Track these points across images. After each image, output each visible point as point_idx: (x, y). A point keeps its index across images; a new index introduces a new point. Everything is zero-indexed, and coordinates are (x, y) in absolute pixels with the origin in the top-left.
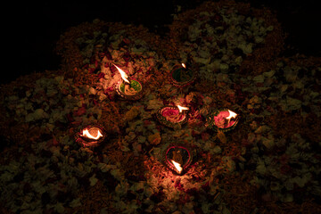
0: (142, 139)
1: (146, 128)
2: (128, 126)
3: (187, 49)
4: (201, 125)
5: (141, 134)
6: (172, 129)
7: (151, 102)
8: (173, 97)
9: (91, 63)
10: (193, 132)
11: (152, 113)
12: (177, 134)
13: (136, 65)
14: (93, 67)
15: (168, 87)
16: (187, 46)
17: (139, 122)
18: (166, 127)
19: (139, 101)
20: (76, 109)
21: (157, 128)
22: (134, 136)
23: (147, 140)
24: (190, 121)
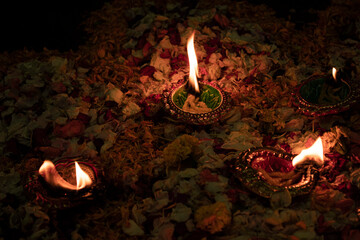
0: (181, 213)
1: (202, 187)
2: (162, 176)
3: (348, 51)
4: (346, 208)
5: (183, 199)
6: (266, 203)
7: (235, 135)
8: (290, 134)
9: (137, 48)
10: (321, 220)
11: (229, 157)
12: (276, 218)
13: (226, 62)
14: (138, 55)
15: (286, 112)
16: (349, 45)
17: (191, 172)
18: (253, 196)
19: (208, 128)
20: (62, 121)
21: (229, 194)
22: (165, 201)
23: (192, 217)
24: (319, 191)
